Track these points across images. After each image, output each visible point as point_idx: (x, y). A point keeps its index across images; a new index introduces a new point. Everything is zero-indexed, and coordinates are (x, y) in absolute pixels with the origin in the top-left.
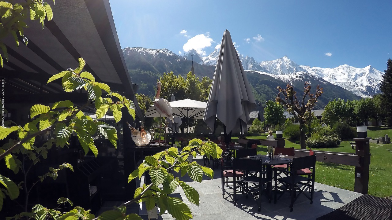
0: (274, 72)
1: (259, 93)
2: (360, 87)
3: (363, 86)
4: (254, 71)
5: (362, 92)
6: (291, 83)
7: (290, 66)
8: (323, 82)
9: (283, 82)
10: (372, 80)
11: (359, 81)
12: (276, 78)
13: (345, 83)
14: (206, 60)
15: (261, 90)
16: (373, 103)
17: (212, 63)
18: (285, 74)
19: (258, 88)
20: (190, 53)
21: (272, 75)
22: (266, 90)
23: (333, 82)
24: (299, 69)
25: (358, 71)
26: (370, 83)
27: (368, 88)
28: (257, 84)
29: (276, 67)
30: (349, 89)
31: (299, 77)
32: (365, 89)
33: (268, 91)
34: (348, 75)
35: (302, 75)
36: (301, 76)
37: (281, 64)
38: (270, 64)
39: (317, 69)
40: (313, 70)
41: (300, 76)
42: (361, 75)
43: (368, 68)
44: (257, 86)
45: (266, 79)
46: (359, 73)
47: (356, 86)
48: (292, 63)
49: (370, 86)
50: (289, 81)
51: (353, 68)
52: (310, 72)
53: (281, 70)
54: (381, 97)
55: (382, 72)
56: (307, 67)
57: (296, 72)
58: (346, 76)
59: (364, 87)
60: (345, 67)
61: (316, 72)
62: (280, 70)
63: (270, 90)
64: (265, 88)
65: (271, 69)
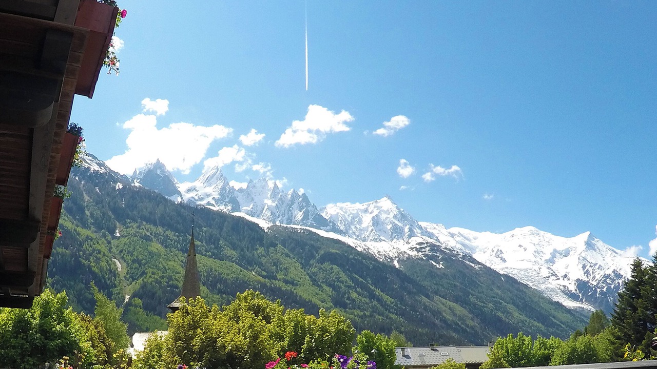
0: (354, 233)
1: (315, 282)
2: (562, 282)
3: (569, 280)
4: (307, 228)
5: (566, 294)
6: (396, 263)
7: (397, 222)
8: (473, 265)
9: (376, 260)
10: (591, 266)
11: (560, 266)
12: (359, 249)
13: (526, 270)
14: (189, 190)
15: (321, 275)
16: (594, 350)
17: (201, 199)
18: (381, 240)
19: (314, 270)
20: (150, 171)
21: (350, 241)
22: (333, 277)
23: (498, 267)
24: (417, 231)
25: (560, 242)
26: (587, 273)
27: (582, 285)
28: (311, 262)
29: (360, 222)
30: (534, 285)
31: (417, 250)
32: (572, 288)
33: (338, 281)
34: (535, 252)
35: (423, 246)
36: (421, 248)
37: (374, 215)
38: (346, 212)
39: (461, 234)
40: (452, 235)
41: (418, 247)
42: (566, 254)
43: (584, 236)
44: (311, 266)
45: (334, 251)
46: (561, 248)
47: (553, 278)
48: (402, 214)
49: (587, 279)
50: (391, 259)
51: (548, 235)
52: (442, 239)
53: (372, 230)
54: (613, 339)
55: (615, 249)
56: (437, 227)
57: (410, 236)
58: (529, 255)
59: (570, 282)
60: (529, 233)
61: (458, 239)
62: (370, 229)
63: (343, 276)
64: (332, 273)
65: (348, 225)
